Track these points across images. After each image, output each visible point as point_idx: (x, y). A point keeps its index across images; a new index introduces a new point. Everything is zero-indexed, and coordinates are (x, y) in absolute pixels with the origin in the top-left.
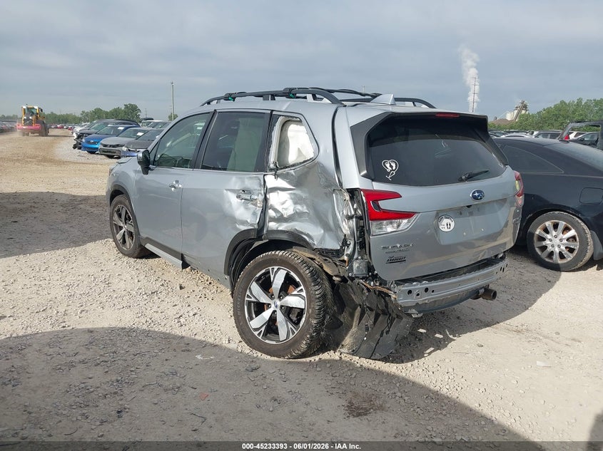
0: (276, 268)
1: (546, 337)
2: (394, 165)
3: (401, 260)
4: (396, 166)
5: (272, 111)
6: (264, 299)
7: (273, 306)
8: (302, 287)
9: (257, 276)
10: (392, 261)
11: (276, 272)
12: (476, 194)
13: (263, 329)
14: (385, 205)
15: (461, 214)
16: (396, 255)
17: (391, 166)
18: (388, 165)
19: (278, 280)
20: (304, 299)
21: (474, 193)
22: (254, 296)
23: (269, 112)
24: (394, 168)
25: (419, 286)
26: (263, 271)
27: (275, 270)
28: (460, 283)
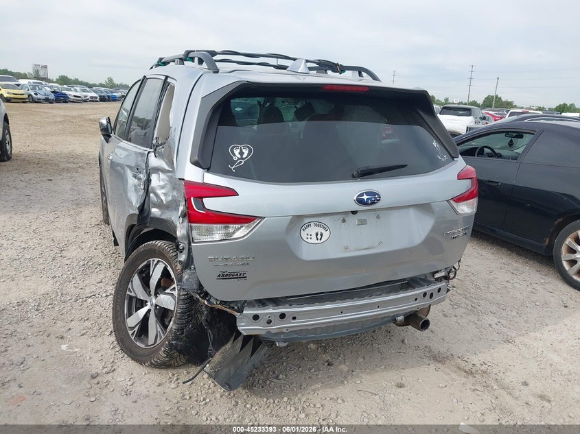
0: (156, 260)
1: (504, 388)
2: (246, 152)
3: (239, 276)
4: (249, 154)
5: (167, 77)
6: (141, 295)
7: (149, 304)
8: (175, 285)
9: (140, 268)
10: (224, 276)
11: (156, 265)
12: (365, 197)
13: (136, 329)
14: (212, 204)
15: (344, 221)
16: (230, 270)
17: (241, 153)
18: (237, 152)
19: (156, 275)
20: (174, 299)
21: (362, 195)
22: (134, 291)
23: (164, 78)
24: (244, 156)
25: (271, 311)
26: (145, 263)
27: (155, 263)
28: (341, 310)
